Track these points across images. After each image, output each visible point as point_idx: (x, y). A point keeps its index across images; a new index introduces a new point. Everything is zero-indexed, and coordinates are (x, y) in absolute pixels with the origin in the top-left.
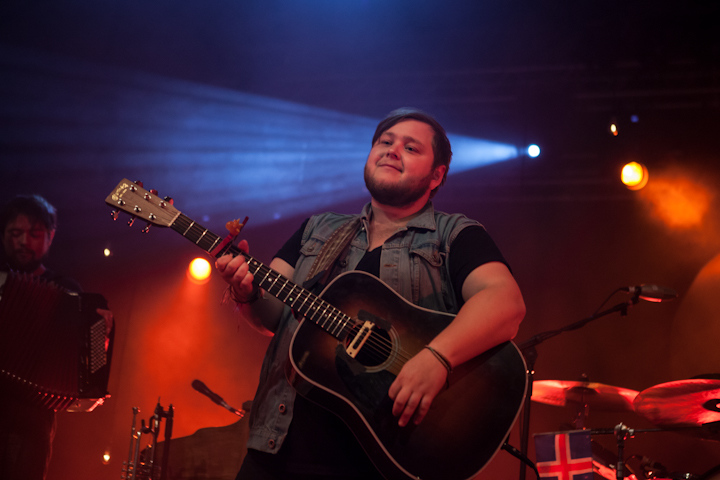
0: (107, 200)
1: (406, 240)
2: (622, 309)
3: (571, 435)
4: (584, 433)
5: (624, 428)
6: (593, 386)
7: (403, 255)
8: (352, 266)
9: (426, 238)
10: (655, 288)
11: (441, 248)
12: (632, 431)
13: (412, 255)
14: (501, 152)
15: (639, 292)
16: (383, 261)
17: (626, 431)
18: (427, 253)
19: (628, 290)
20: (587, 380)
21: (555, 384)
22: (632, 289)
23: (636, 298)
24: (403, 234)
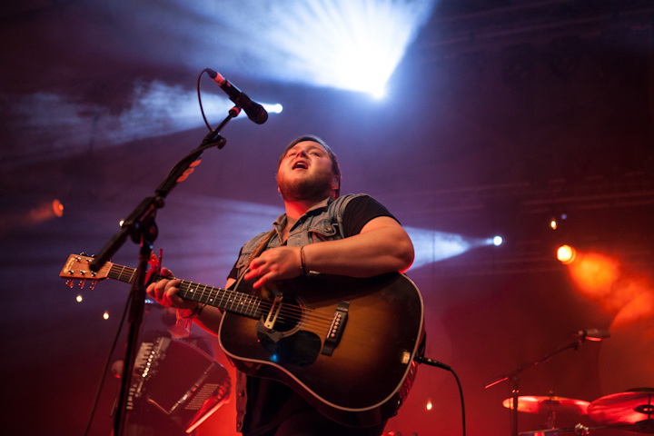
0: (61, 274)
1: (306, 224)
2: (575, 346)
3: (546, 433)
4: (554, 431)
5: (581, 427)
6: (556, 399)
7: (304, 236)
10: (596, 331)
12: (587, 429)
15: (585, 335)
17: (582, 429)
18: (320, 228)
19: (577, 333)
20: (553, 395)
21: (532, 399)
22: (581, 333)
23: (583, 339)
24: (303, 220)
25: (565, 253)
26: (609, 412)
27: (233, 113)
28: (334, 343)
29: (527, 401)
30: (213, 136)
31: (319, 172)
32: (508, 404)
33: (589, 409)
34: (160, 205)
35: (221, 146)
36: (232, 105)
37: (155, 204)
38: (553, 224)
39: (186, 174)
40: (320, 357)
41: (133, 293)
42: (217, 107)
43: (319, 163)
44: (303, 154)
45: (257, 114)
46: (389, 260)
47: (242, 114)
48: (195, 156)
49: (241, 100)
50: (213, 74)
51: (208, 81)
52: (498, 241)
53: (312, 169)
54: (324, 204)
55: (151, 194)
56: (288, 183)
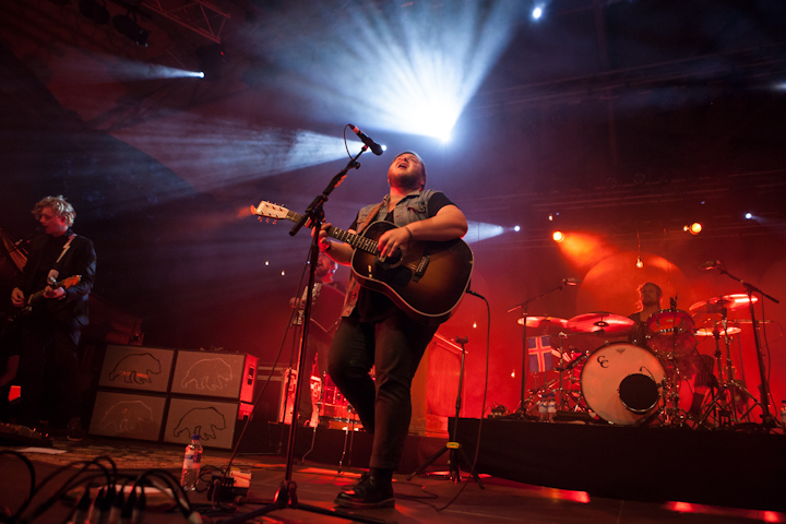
1: (406, 203)
2: (561, 288)
3: (542, 338)
4: (547, 337)
5: (563, 334)
7: (405, 209)
8: (382, 219)
9: (415, 200)
10: (573, 279)
11: (423, 203)
12: (566, 335)
13: (409, 209)
14: (497, 231)
15: (567, 281)
16: (395, 215)
18: (416, 206)
19: (562, 281)
21: (534, 319)
22: (564, 280)
23: (565, 283)
24: (404, 200)
25: (557, 236)
26: (580, 326)
27: (364, 149)
28: (420, 275)
29: (532, 320)
30: (353, 162)
31: (414, 171)
32: (521, 322)
33: (568, 324)
34: (326, 200)
35: (357, 168)
36: (363, 145)
37: (322, 199)
38: (551, 218)
39: (339, 183)
40: (412, 282)
41: (312, 248)
42: (356, 147)
43: (415, 166)
44: (405, 160)
45: (376, 150)
46: (457, 231)
47: (369, 150)
48: (343, 173)
49: (368, 141)
50: (352, 127)
51: (350, 131)
52: (517, 229)
53: (410, 169)
54: (417, 193)
55: (321, 194)
56: (394, 176)
